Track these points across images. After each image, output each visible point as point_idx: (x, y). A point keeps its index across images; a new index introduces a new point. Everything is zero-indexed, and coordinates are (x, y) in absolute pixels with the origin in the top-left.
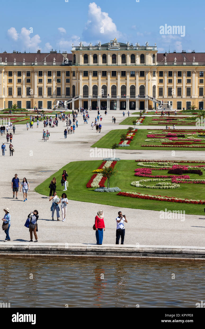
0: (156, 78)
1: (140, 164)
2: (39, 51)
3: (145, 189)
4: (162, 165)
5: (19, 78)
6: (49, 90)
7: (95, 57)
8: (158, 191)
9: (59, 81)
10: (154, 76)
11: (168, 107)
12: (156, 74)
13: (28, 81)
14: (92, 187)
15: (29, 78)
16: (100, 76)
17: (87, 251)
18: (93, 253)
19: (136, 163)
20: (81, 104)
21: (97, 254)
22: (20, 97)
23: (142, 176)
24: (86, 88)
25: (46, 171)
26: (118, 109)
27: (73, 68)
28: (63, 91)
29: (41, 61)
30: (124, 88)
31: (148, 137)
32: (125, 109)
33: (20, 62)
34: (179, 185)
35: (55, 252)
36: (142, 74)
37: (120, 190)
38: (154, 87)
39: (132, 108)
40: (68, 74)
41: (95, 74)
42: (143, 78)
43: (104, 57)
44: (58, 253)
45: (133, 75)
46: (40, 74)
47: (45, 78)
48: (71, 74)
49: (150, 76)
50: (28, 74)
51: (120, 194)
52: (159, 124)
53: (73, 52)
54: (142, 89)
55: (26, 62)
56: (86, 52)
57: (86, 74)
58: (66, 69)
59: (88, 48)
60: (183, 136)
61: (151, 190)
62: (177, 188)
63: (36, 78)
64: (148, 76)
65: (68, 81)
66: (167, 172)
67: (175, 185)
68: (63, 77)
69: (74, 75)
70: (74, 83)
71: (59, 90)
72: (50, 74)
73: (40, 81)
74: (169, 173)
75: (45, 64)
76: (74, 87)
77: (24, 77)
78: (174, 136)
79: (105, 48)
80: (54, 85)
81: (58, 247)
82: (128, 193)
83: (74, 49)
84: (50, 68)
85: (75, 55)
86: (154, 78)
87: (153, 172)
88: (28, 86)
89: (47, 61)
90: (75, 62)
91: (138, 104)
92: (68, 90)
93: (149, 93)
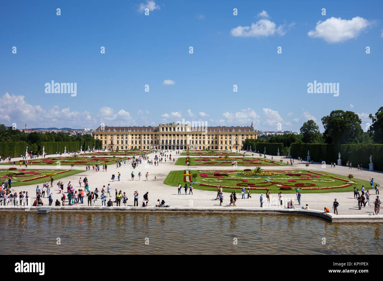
0: (191, 137)
1: (200, 172)
2: (144, 126)
3: (209, 182)
4: (209, 172)
5: (136, 137)
6: (148, 142)
7: (167, 129)
8: (214, 183)
9: (152, 138)
10: (190, 136)
11: (196, 148)
12: (191, 135)
13: (140, 138)
14: (187, 182)
15: (140, 137)
16: (168, 136)
17: (205, 210)
18: (208, 211)
19: (198, 172)
20: (161, 147)
21: (210, 211)
22: (136, 144)
23: (204, 177)
24: (163, 141)
25: (164, 175)
26: (176, 149)
27: (158, 133)
28: (154, 142)
29: (145, 130)
30: (178, 141)
31: (196, 160)
32: (179, 149)
33: (136, 130)
34: (222, 181)
35: (192, 211)
36: (185, 135)
37: (200, 183)
38: (190, 140)
39: (182, 149)
40: (156, 135)
41: (167, 135)
42: (186, 137)
43: (170, 129)
44: (193, 211)
45: (182, 136)
46: (145, 135)
47: (146, 137)
48: (157, 135)
49: (189, 136)
50: (140, 135)
51: (201, 185)
52: (196, 155)
53: (158, 126)
54: (186, 141)
55: (139, 130)
56: (163, 126)
57: (163, 135)
58: (155, 133)
59: (164, 125)
60: (209, 160)
61: (212, 183)
62: (221, 182)
63: (143, 136)
64: (188, 136)
65: (156, 138)
66: (213, 175)
67: (220, 181)
68: (154, 136)
69: (158, 136)
70: (158, 139)
71: (152, 142)
72: (148, 135)
73: (145, 138)
74: (214, 175)
75: (146, 131)
76: (158, 140)
77: (138, 136)
78: (206, 160)
79: (171, 125)
80: (150, 140)
81: (193, 209)
82: (204, 184)
83: (158, 125)
84: (148, 133)
85: (158, 128)
86: (190, 137)
87: (207, 175)
88: (140, 140)
89: (147, 130)
90: (158, 130)
91: (184, 147)
92: (156, 141)
93: (188, 143)
